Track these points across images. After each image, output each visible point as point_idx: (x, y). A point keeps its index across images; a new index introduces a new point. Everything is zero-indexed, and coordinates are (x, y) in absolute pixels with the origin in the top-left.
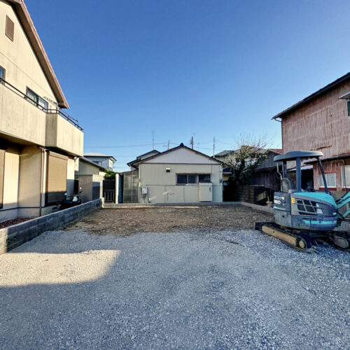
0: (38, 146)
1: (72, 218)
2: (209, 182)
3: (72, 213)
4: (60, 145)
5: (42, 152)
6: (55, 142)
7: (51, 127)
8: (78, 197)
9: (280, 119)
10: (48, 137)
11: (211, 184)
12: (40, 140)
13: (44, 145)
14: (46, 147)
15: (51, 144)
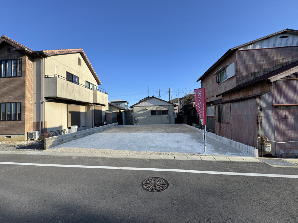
0: (91, 103)
1: (103, 130)
3: (103, 128)
4: (98, 102)
5: (92, 105)
6: (96, 101)
7: (95, 95)
8: (106, 122)
10: (94, 99)
11: (168, 115)
12: (91, 101)
13: (92, 103)
14: (93, 103)
15: (95, 102)
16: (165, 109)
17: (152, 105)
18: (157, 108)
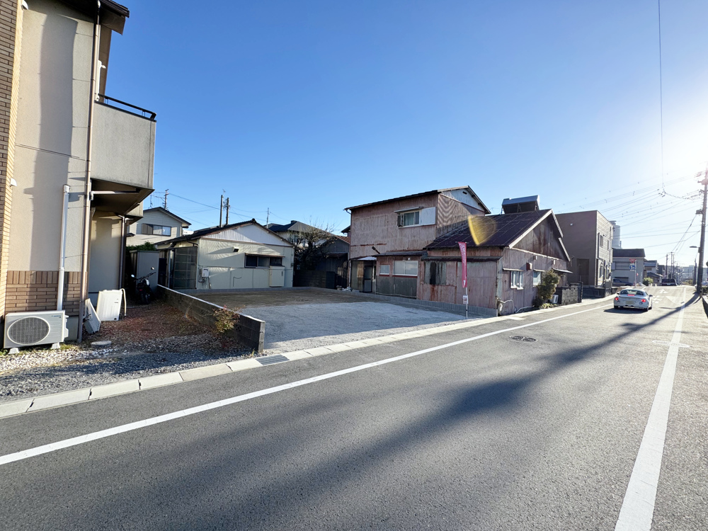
2: (281, 265)
5: (120, 221)
9: (350, 212)
11: (282, 268)
16: (276, 254)
17: (248, 240)
18: (259, 250)
